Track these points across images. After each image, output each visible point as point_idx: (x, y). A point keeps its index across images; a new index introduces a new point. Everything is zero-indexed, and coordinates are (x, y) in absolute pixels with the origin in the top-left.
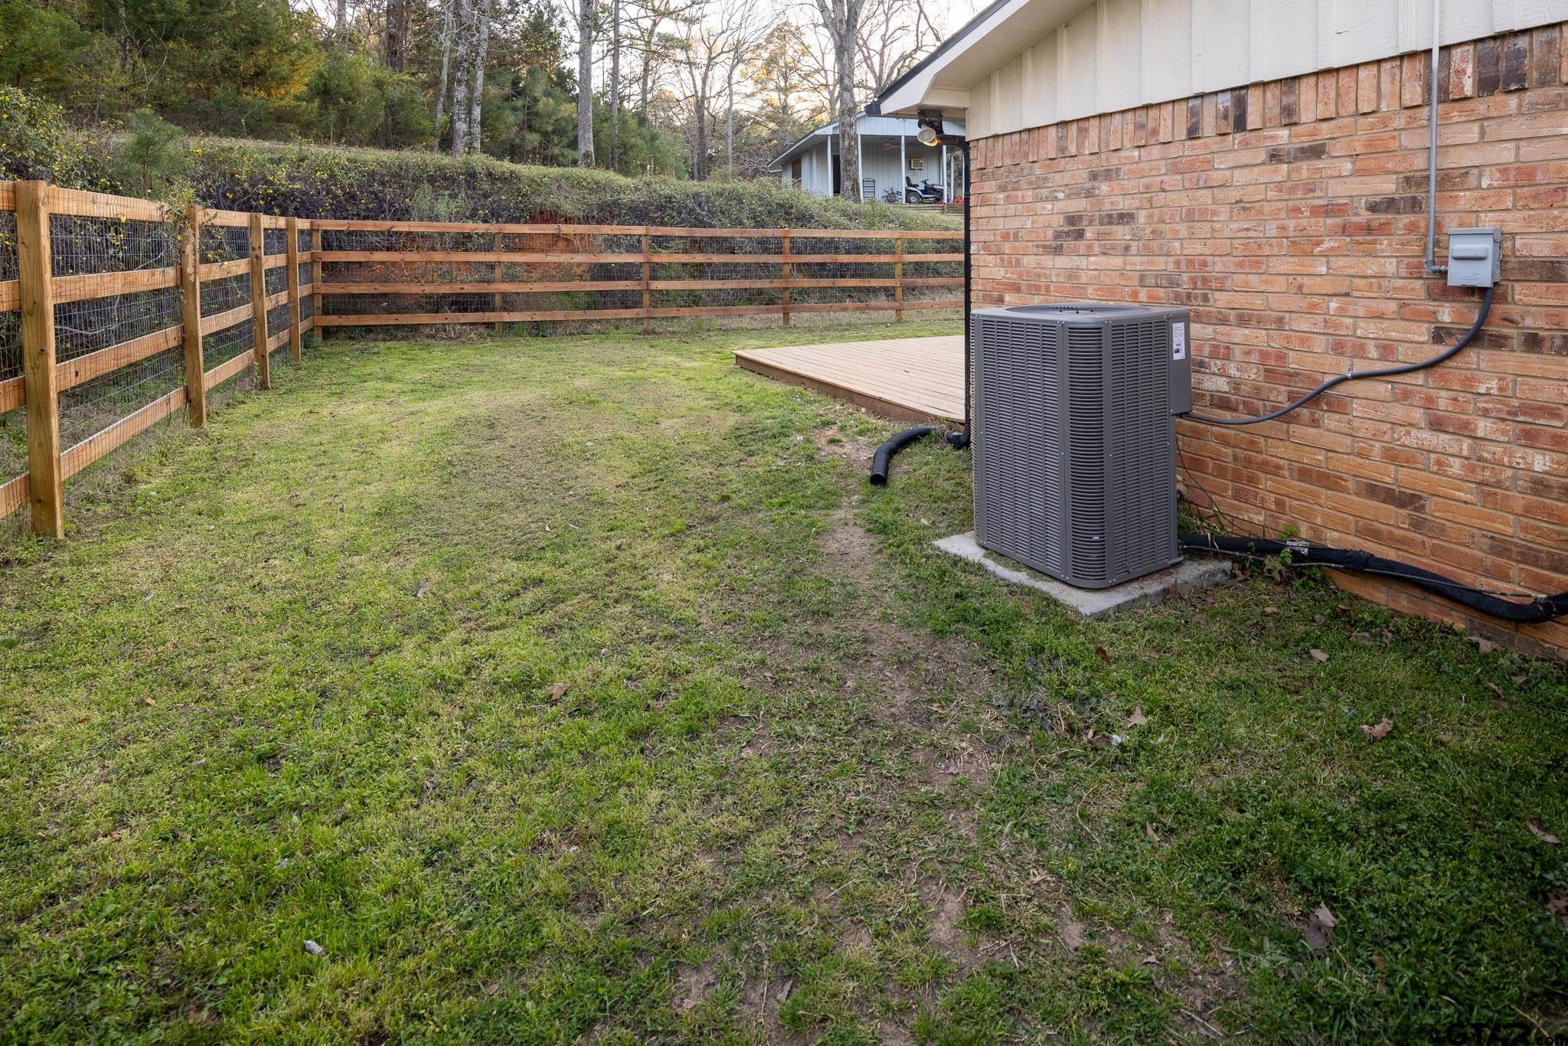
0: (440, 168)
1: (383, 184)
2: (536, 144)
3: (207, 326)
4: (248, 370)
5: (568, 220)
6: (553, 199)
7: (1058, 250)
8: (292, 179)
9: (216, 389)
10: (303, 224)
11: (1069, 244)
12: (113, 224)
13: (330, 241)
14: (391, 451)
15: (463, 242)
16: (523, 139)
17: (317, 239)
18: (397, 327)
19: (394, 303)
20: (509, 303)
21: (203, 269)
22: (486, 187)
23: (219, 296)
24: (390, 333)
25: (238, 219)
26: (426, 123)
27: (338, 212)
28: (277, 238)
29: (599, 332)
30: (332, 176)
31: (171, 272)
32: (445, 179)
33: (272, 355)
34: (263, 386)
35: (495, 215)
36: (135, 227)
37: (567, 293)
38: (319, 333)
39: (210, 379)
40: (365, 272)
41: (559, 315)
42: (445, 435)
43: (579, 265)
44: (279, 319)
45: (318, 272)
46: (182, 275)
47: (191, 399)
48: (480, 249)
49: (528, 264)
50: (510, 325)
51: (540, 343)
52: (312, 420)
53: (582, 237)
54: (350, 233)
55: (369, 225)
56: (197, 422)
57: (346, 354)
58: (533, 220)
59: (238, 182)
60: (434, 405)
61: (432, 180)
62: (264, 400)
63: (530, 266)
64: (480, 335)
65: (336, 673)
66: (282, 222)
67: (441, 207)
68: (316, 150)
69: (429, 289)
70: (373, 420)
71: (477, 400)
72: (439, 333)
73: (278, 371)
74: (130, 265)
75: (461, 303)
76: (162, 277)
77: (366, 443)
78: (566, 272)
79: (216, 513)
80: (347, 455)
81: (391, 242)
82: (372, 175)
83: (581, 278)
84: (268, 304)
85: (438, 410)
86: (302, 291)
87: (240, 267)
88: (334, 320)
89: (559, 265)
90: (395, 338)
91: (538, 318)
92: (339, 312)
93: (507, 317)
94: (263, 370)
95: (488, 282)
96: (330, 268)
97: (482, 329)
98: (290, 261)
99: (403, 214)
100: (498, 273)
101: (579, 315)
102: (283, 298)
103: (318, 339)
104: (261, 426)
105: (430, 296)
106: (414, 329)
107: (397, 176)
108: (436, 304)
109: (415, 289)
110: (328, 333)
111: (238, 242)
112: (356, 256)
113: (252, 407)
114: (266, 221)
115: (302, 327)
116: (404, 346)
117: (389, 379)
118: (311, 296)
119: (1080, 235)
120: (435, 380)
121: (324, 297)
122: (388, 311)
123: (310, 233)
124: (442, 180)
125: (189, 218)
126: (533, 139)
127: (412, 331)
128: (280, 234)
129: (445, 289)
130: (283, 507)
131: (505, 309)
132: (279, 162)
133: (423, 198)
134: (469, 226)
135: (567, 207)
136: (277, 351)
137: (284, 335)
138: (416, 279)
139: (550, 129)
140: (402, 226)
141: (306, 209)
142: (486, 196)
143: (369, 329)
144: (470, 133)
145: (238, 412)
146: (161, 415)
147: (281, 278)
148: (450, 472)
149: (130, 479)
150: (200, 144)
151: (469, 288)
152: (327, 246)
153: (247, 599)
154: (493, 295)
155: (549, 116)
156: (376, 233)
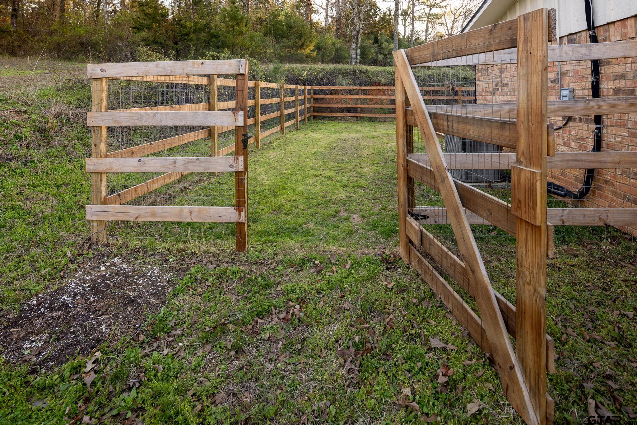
0: (346, 70)
1: (330, 75)
2: (382, 59)
3: (286, 112)
4: (294, 124)
5: (383, 85)
6: (379, 78)
7: (493, 94)
8: (307, 75)
9: (287, 127)
10: (308, 87)
11: (496, 92)
12: (269, 89)
13: (316, 92)
14: (321, 143)
15: (350, 92)
16: (377, 57)
17: (312, 92)
18: (331, 117)
19: (331, 110)
20: (363, 111)
21: (285, 99)
22: (358, 75)
23: (288, 105)
24: (330, 118)
25: (293, 87)
26: (347, 54)
27: (319, 84)
28: (302, 92)
29: (390, 121)
30: (317, 74)
31: (279, 99)
32: (347, 73)
33: (300, 121)
34: (297, 129)
35: (360, 84)
36: (273, 89)
37: (382, 108)
38: (312, 117)
39: (286, 125)
40: (324, 101)
41: (377, 115)
42: (333, 141)
43: (386, 99)
44: (302, 112)
45: (312, 100)
46: (281, 100)
47: (282, 129)
48: (355, 94)
49: (371, 99)
50: (362, 118)
51: (371, 123)
52: (306, 136)
53: (388, 91)
54: (321, 90)
55: (325, 88)
56: (283, 134)
57: (318, 123)
58: (373, 85)
59: (295, 77)
60: (333, 136)
61: (343, 74)
62: (297, 131)
63: (371, 100)
64: (354, 120)
65: (299, 172)
66: (303, 87)
67: (344, 82)
68: (314, 66)
69: (340, 106)
70: (319, 137)
71: (345, 135)
72: (342, 119)
73: (301, 125)
74: (272, 97)
75: (349, 110)
76: (277, 100)
77: (315, 141)
78: (382, 102)
79: (285, 150)
80: (311, 143)
81: (332, 92)
82: (327, 73)
83: (387, 103)
84: (299, 108)
85: (334, 137)
86: (308, 105)
87: (293, 98)
88: (316, 114)
89: (380, 99)
90: (330, 120)
91: (371, 116)
92: (317, 112)
93: (362, 115)
94: (297, 124)
95: (357, 104)
96: (316, 99)
97: (354, 119)
98: (305, 97)
99: (334, 84)
100: (359, 101)
101: (384, 115)
102: (303, 107)
103: (312, 119)
104: (295, 136)
105: (340, 108)
106: (336, 117)
107: (334, 73)
108: (342, 110)
109: (336, 106)
110: (315, 117)
111: (293, 92)
112: (322, 96)
113: (294, 133)
114: (299, 87)
115: (307, 115)
116: (332, 122)
117: (326, 129)
118: (310, 107)
119: (498, 89)
120: (337, 130)
121: (314, 107)
122: (329, 112)
123: (311, 89)
124: (345, 73)
125: (282, 87)
126: (381, 57)
127: (335, 118)
128: (303, 90)
129: (344, 106)
130: (296, 150)
131: (361, 113)
132: (304, 70)
133: (340, 79)
134: (352, 88)
135: (384, 81)
136: (301, 121)
137: (303, 117)
138: (337, 103)
139: (387, 53)
140: (333, 88)
141: (310, 84)
142: (358, 78)
143: (324, 117)
144: (356, 58)
145: (292, 133)
146: (276, 131)
147: (302, 102)
148: (332, 148)
149: (270, 142)
150: (287, 66)
151: (351, 106)
152: (315, 93)
153: (288, 162)
154: (357, 108)
155: (387, 49)
156: (328, 90)
